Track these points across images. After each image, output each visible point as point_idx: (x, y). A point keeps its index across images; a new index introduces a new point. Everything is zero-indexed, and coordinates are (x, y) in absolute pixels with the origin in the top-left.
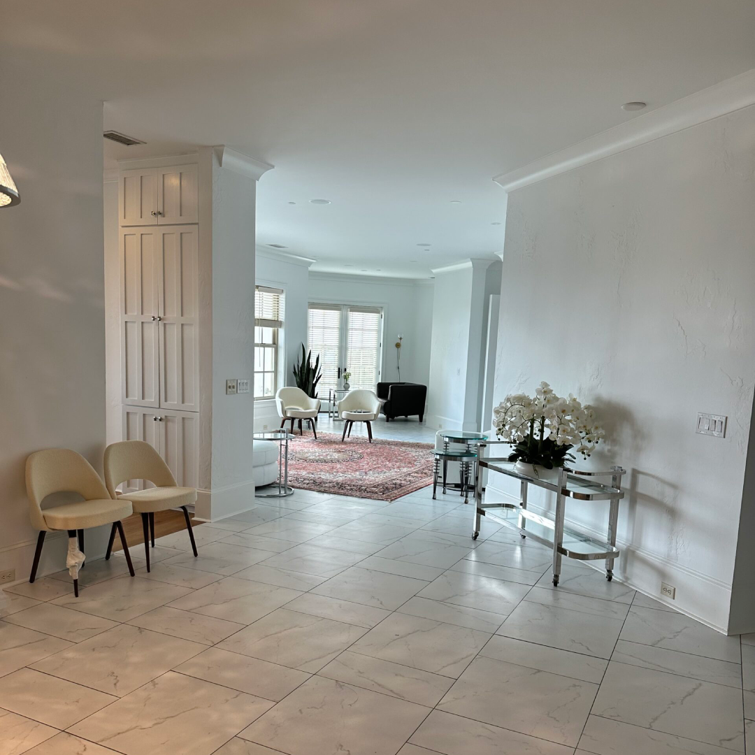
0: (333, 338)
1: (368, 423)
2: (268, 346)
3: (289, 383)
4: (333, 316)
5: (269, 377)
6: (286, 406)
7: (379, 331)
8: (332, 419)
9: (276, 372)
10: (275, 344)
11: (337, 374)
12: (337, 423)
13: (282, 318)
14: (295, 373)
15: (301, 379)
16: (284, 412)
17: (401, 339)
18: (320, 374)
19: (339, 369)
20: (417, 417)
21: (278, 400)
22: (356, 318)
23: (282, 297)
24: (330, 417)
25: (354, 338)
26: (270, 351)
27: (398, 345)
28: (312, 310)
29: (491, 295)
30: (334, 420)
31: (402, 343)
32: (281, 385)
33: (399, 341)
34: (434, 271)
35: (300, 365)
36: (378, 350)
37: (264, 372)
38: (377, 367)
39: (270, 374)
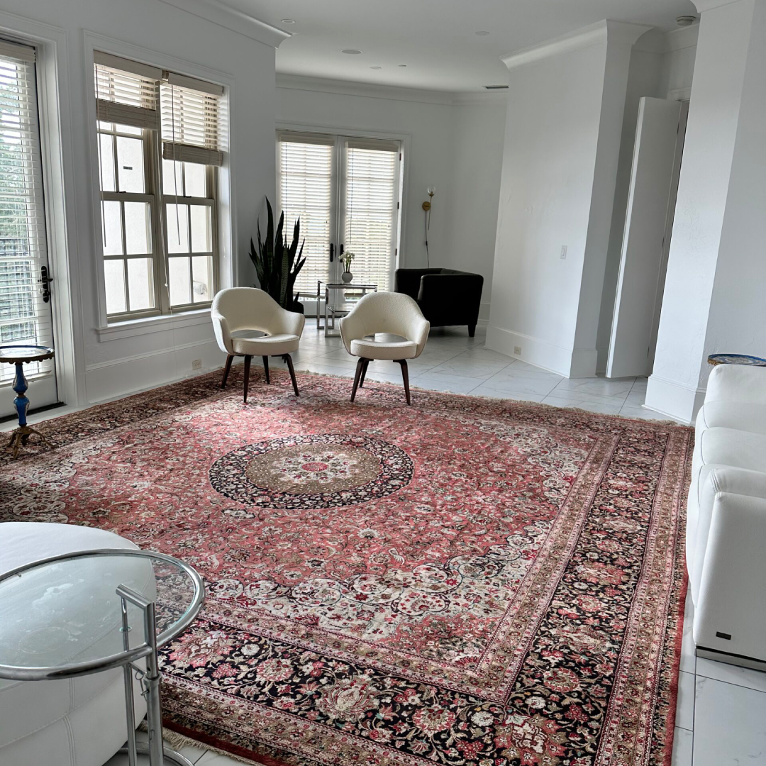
0: (321, 192)
1: (403, 364)
2: (197, 201)
3: (242, 278)
4: (320, 155)
5: (203, 267)
6: (233, 327)
7: (395, 181)
8: (322, 332)
9: (216, 254)
10: (212, 198)
11: (327, 254)
12: (331, 341)
13: (224, 144)
14: (253, 256)
15: (266, 268)
16: (229, 343)
17: (431, 195)
18: (302, 258)
19: (332, 246)
20: (464, 329)
21: (216, 317)
22: (358, 160)
23: (224, 104)
24: (319, 328)
25: (355, 194)
26: (201, 214)
27: (426, 206)
28: (284, 143)
29: (643, 100)
30: (327, 336)
31: (434, 202)
32: (228, 283)
33: (428, 199)
34: (510, 62)
35: (263, 241)
36: (394, 214)
37: (191, 255)
38: (393, 243)
39: (205, 258)
